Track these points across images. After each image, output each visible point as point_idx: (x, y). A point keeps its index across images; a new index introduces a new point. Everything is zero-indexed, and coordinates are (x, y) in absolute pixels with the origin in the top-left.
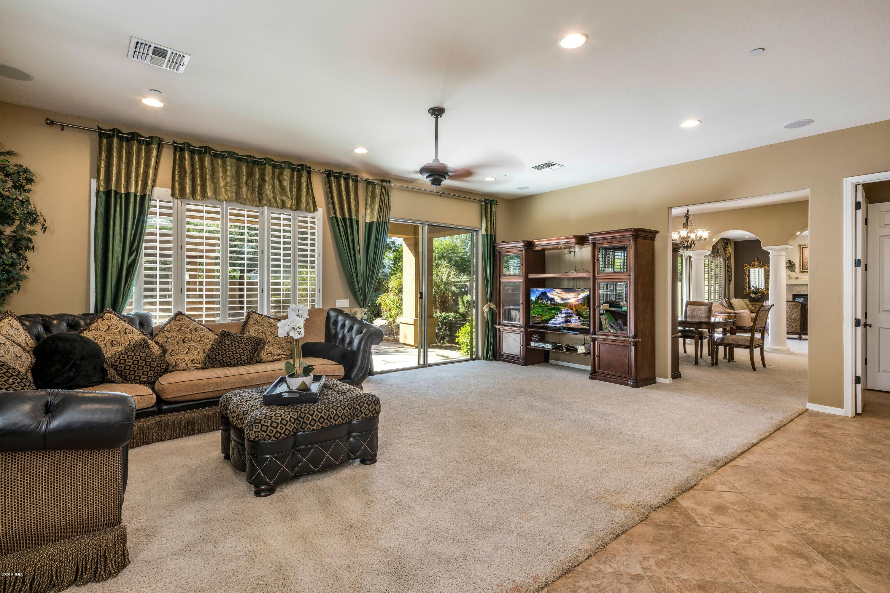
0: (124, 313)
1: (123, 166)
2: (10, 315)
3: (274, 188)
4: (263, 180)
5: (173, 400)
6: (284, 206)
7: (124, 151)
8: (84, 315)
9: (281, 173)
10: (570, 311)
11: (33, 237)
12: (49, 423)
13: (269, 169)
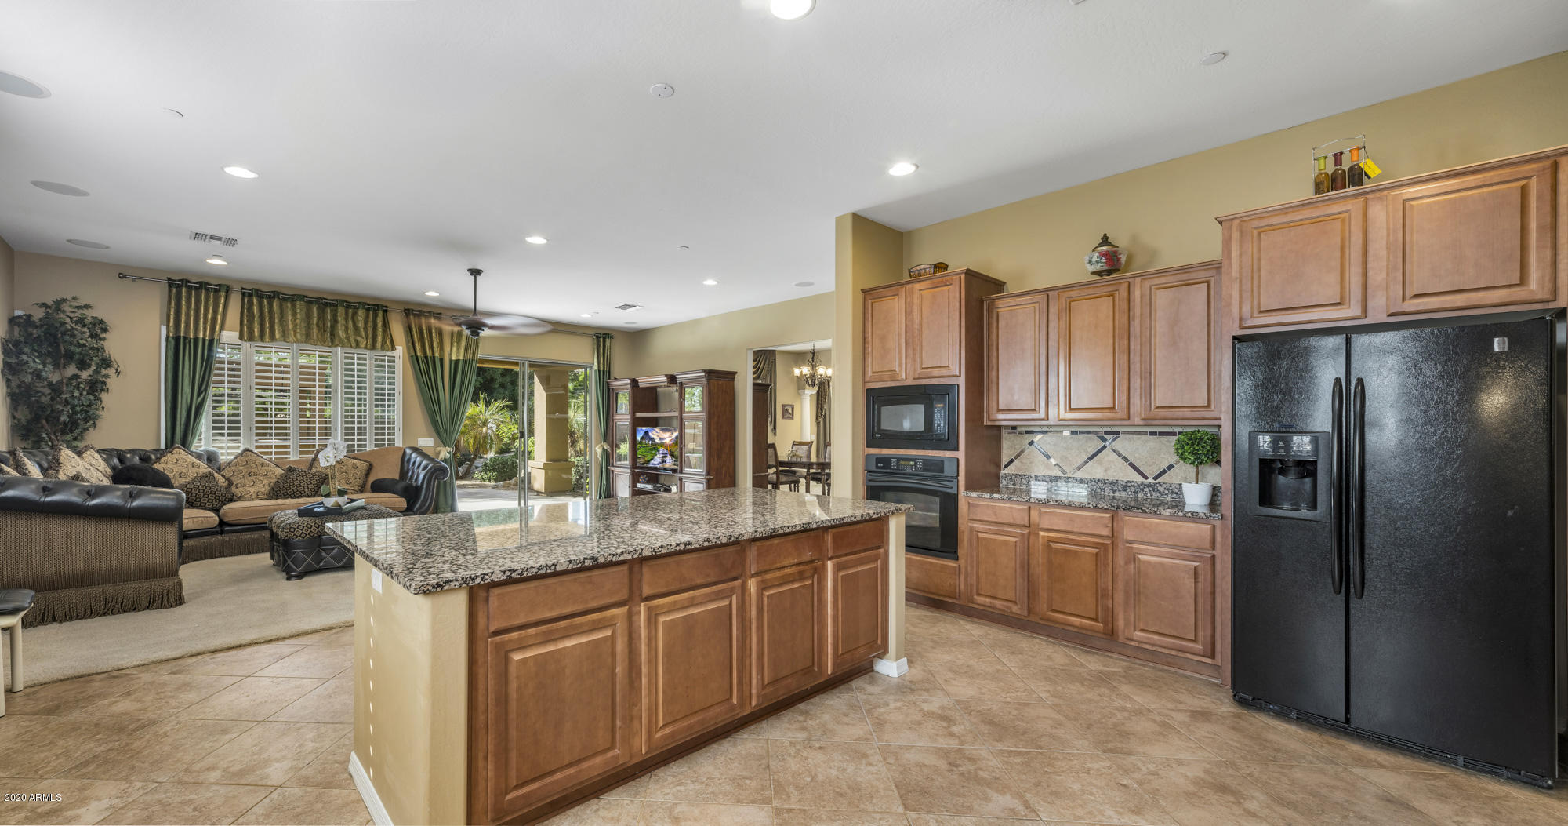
0: (193, 449)
1: (192, 312)
2: (92, 448)
3: (347, 328)
4: (335, 321)
5: (234, 522)
6: (358, 345)
7: (193, 299)
8: (154, 450)
9: (355, 314)
10: (666, 451)
11: (108, 381)
12: (132, 502)
13: (341, 310)
